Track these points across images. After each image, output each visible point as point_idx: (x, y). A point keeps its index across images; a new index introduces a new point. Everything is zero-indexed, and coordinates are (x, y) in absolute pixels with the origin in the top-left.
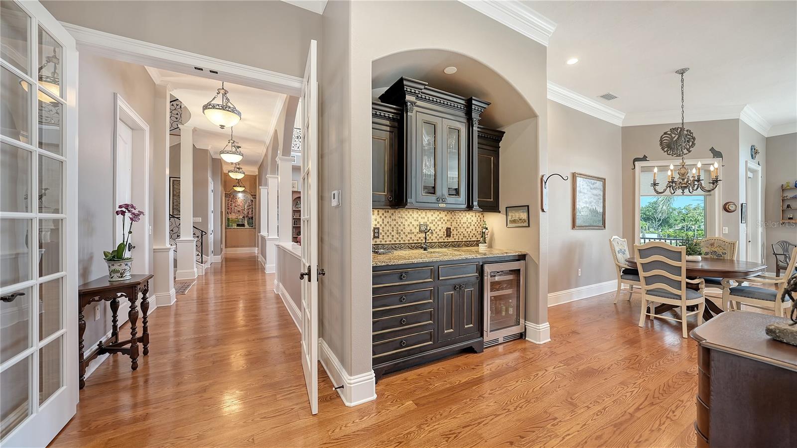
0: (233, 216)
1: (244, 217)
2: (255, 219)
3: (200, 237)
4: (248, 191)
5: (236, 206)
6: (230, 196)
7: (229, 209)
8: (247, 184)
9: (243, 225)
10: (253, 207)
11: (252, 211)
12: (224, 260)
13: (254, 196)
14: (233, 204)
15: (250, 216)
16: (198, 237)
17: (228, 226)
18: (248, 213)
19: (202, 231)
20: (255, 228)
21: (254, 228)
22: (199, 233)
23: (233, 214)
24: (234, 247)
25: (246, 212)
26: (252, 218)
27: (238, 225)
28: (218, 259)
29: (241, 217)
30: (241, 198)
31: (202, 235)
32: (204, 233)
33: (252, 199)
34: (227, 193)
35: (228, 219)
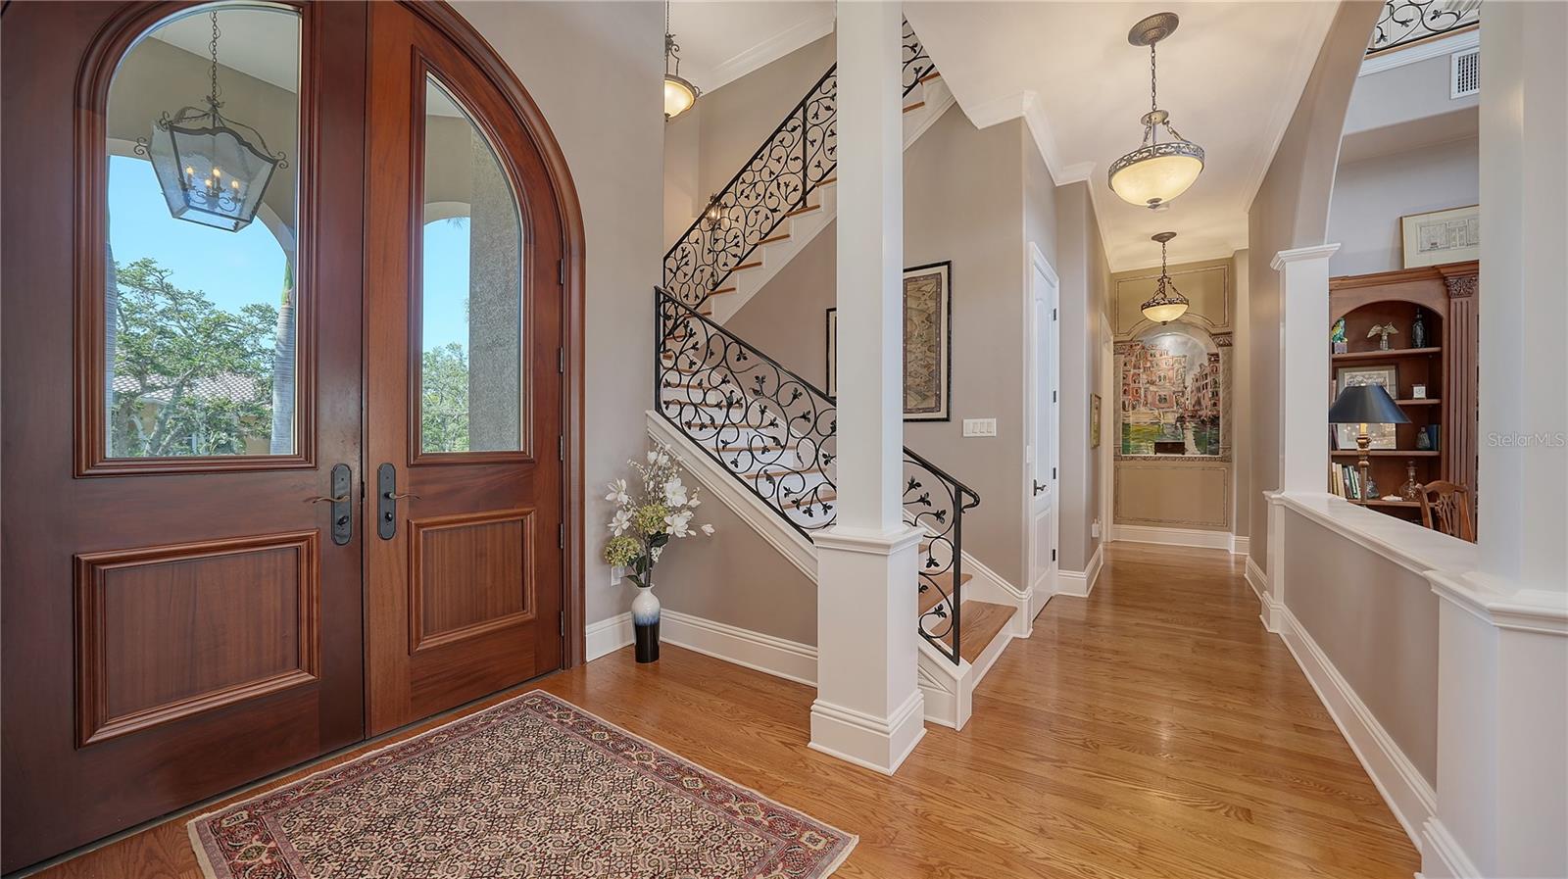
0: (1140, 417)
1: (1181, 419)
2: (1229, 424)
3: (949, 517)
4: (1198, 320)
5: (1153, 383)
6: (1132, 349)
7: (1128, 393)
8: (1197, 296)
9: (1179, 447)
10: (1221, 379)
11: (1215, 394)
12: (1107, 584)
13: (1221, 340)
14: (1144, 377)
15: (1206, 413)
16: (939, 515)
17: (1126, 449)
18: (1198, 402)
19: (960, 489)
20: (1227, 459)
21: (1222, 460)
22: (942, 499)
23: (1142, 409)
24: (1146, 521)
25: (1189, 403)
26: (1214, 421)
27: (1161, 447)
28: (1076, 583)
29: (1171, 418)
30: (1171, 354)
31: (959, 509)
32: (966, 499)
33: (1215, 350)
34: (1118, 339)
35: (1126, 426)
